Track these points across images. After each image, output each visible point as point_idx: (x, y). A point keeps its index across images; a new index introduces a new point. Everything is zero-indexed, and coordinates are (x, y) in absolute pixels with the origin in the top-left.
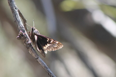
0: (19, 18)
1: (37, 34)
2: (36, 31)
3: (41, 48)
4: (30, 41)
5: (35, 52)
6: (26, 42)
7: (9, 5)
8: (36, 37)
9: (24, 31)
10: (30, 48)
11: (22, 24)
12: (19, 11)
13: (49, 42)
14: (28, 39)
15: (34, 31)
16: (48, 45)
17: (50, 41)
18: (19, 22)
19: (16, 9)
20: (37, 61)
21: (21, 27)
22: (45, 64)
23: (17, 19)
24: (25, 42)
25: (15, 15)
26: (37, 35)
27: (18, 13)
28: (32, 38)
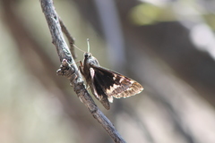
0: (62, 36)
1: (95, 65)
2: (92, 59)
3: (101, 92)
4: (81, 79)
5: (91, 99)
6: (74, 81)
7: (44, 10)
8: (92, 72)
9: (71, 60)
10: (82, 93)
11: (66, 46)
12: (61, 23)
13: (117, 82)
14: (78, 74)
15: (90, 60)
16: (115, 86)
17: (118, 79)
18: (61, 43)
19: (55, 18)
20: (95, 117)
21: (64, 53)
22: (109, 121)
23: (57, 37)
24: (71, 81)
25: (54, 30)
26: (94, 68)
27: (59, 25)
28: (86, 73)
